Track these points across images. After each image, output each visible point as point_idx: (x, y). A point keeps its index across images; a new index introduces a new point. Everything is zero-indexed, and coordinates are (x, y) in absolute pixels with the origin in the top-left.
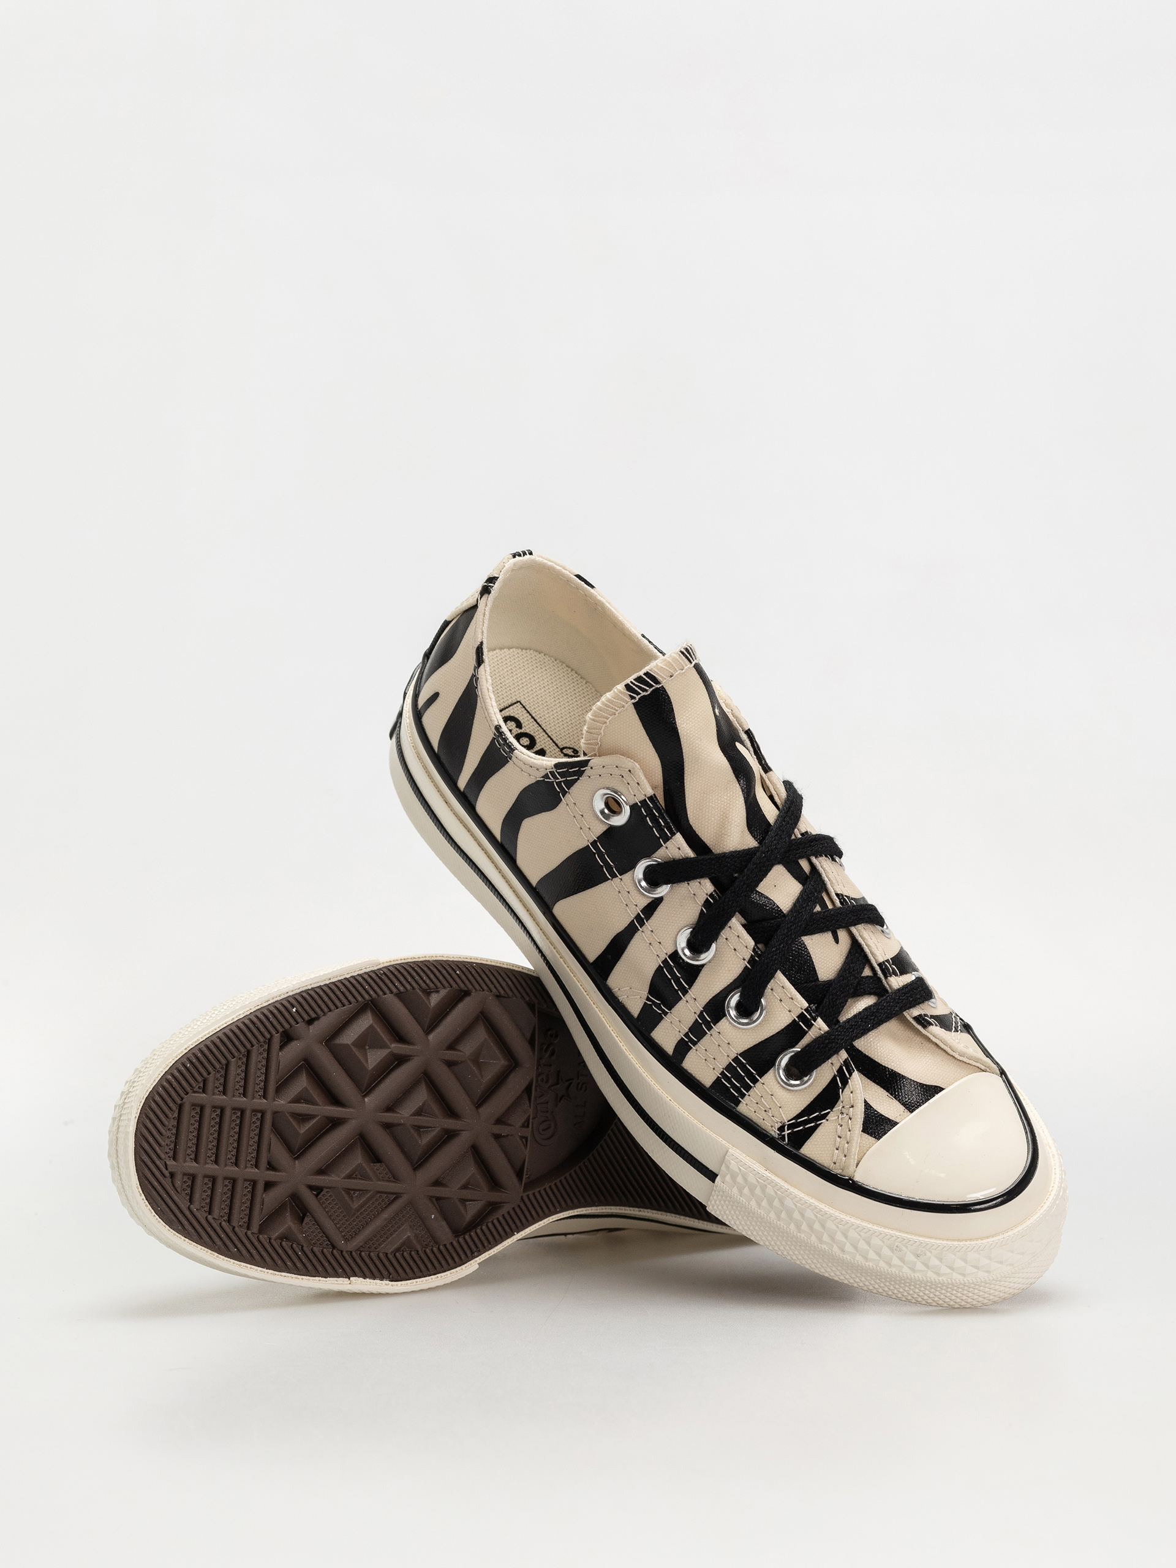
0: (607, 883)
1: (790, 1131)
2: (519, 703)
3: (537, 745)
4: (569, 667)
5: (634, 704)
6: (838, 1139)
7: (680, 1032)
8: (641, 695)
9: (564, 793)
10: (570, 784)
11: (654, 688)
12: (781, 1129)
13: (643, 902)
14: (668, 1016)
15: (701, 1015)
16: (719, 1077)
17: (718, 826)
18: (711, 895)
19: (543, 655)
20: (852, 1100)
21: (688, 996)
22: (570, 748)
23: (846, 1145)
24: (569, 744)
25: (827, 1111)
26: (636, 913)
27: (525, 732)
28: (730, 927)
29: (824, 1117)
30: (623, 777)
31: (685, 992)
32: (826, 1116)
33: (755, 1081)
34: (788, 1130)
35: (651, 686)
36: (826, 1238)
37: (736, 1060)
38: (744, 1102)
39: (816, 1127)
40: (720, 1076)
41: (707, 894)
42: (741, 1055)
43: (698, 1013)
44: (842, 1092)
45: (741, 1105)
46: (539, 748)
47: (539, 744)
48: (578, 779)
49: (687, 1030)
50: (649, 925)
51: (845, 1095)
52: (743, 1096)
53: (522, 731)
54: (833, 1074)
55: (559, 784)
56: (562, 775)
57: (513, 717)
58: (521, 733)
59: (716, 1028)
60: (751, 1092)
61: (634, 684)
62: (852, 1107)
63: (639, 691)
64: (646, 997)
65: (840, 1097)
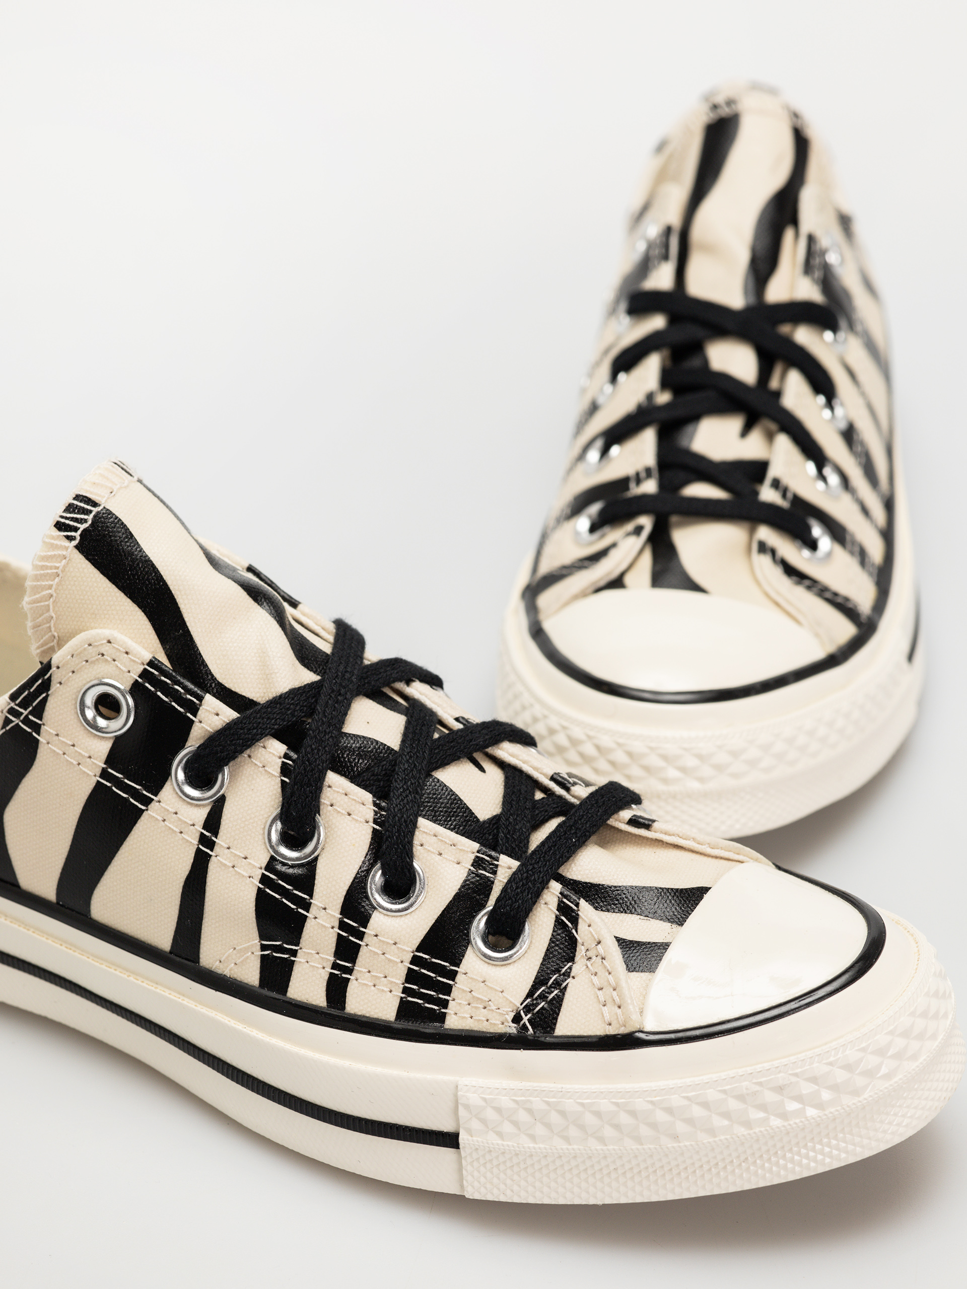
0: (142, 818)
1: (529, 1016)
5: (77, 547)
6: (600, 993)
7: (324, 968)
8: (81, 529)
9: (37, 728)
10: (39, 711)
11: (93, 513)
12: (517, 1019)
13: (201, 814)
14: (299, 955)
15: (342, 926)
16: (402, 998)
17: (258, 668)
18: (286, 756)
20: (594, 933)
21: (313, 909)
23: (615, 993)
25: (568, 966)
26: (198, 835)
28: (329, 787)
29: (567, 974)
30: (103, 655)
31: (307, 906)
32: (570, 972)
33: (453, 975)
34: (526, 1015)
35: (88, 512)
36: (644, 1131)
37: (415, 960)
38: (450, 1011)
39: (563, 991)
40: (403, 995)
41: (280, 758)
42: (419, 949)
43: (337, 924)
44: (577, 932)
45: (448, 1018)
48: (47, 696)
49: (332, 959)
50: (220, 841)
51: (583, 934)
52: (445, 1004)
54: (554, 916)
55: (26, 721)
56: (24, 704)
59: (369, 931)
60: (455, 992)
61: (67, 518)
62: (599, 943)
63: (75, 524)
64: (259, 947)
65: (576, 939)
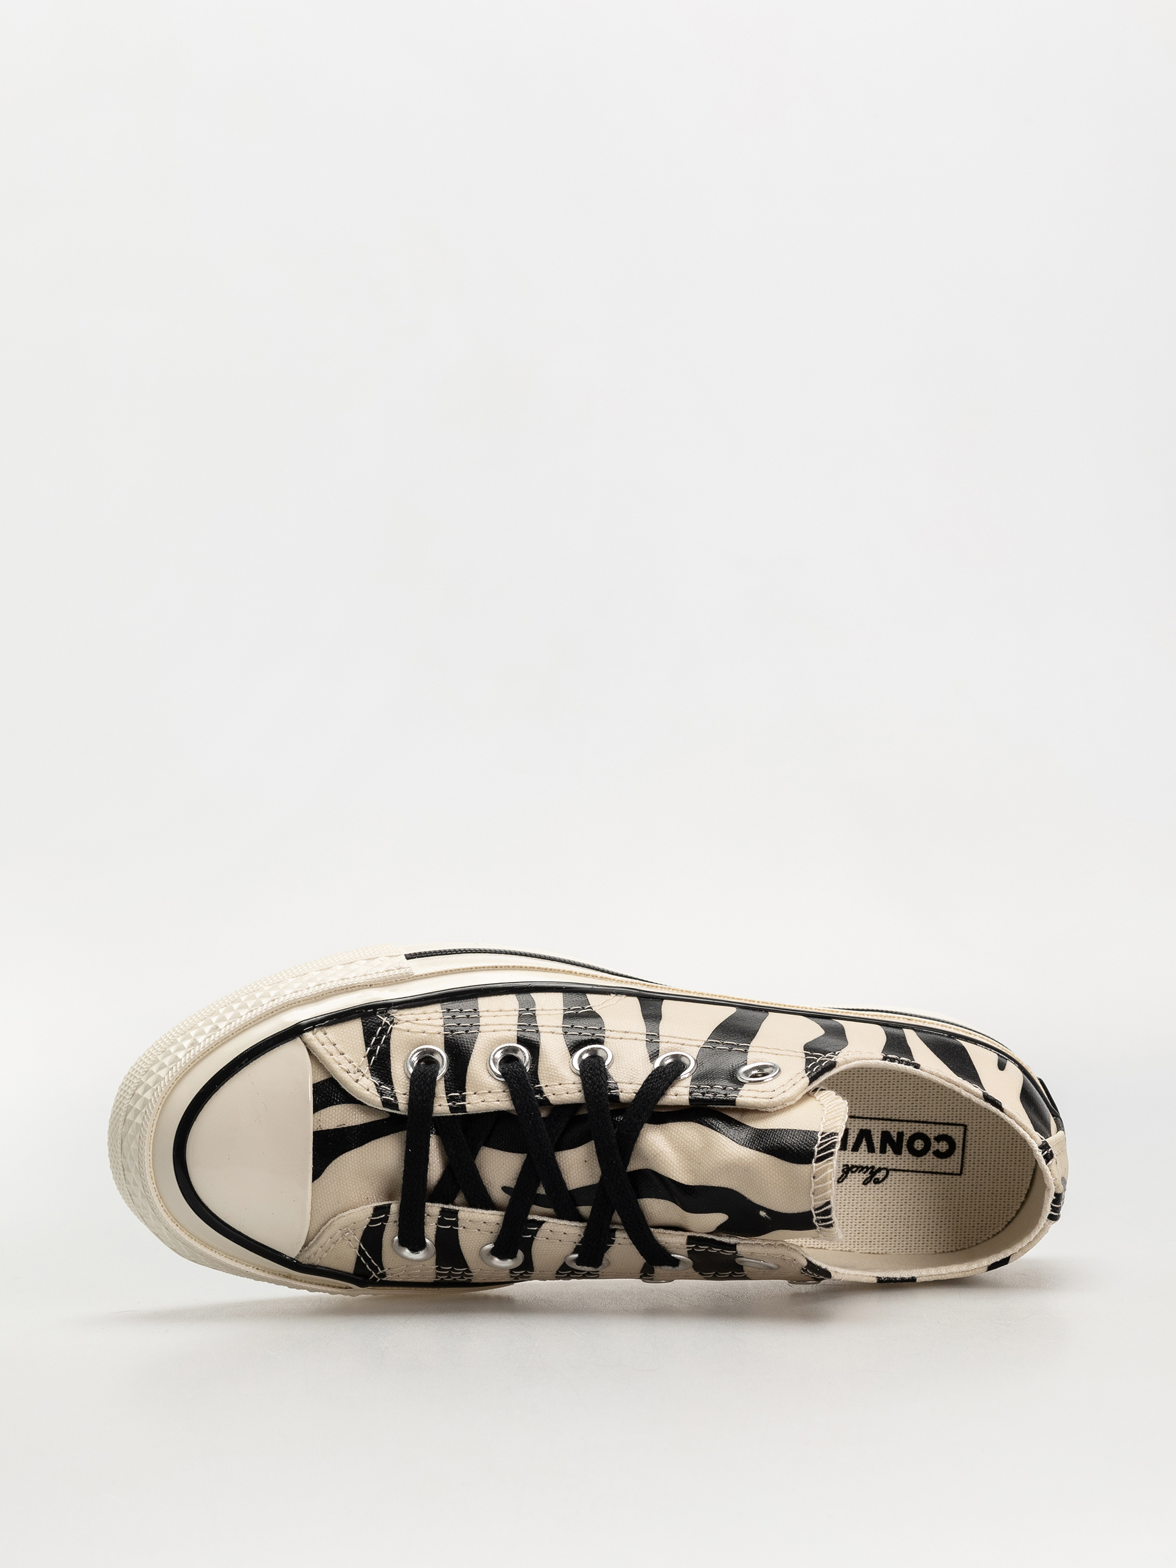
1: (383, 1024)
2: (959, 1173)
3: (907, 1152)
4: (961, 1249)
11: (816, 1154)
12: (391, 1020)
14: (562, 1010)
15: (536, 1027)
16: (478, 1013)
19: (990, 1237)
21: (560, 1028)
22: (883, 1179)
24: (889, 1182)
25: (372, 1062)
26: (662, 1037)
27: (928, 1154)
29: (369, 1056)
31: (565, 1029)
32: (368, 1058)
33: (446, 1028)
34: (385, 1023)
37: (477, 1027)
39: (367, 1044)
41: (619, 1091)
43: (540, 1027)
45: (440, 1009)
46: (903, 1152)
47: (907, 1155)
49: (536, 1013)
53: (931, 1152)
54: (395, 1086)
57: (950, 1156)
58: (929, 1149)
60: (441, 1021)
65: (374, 1079)
